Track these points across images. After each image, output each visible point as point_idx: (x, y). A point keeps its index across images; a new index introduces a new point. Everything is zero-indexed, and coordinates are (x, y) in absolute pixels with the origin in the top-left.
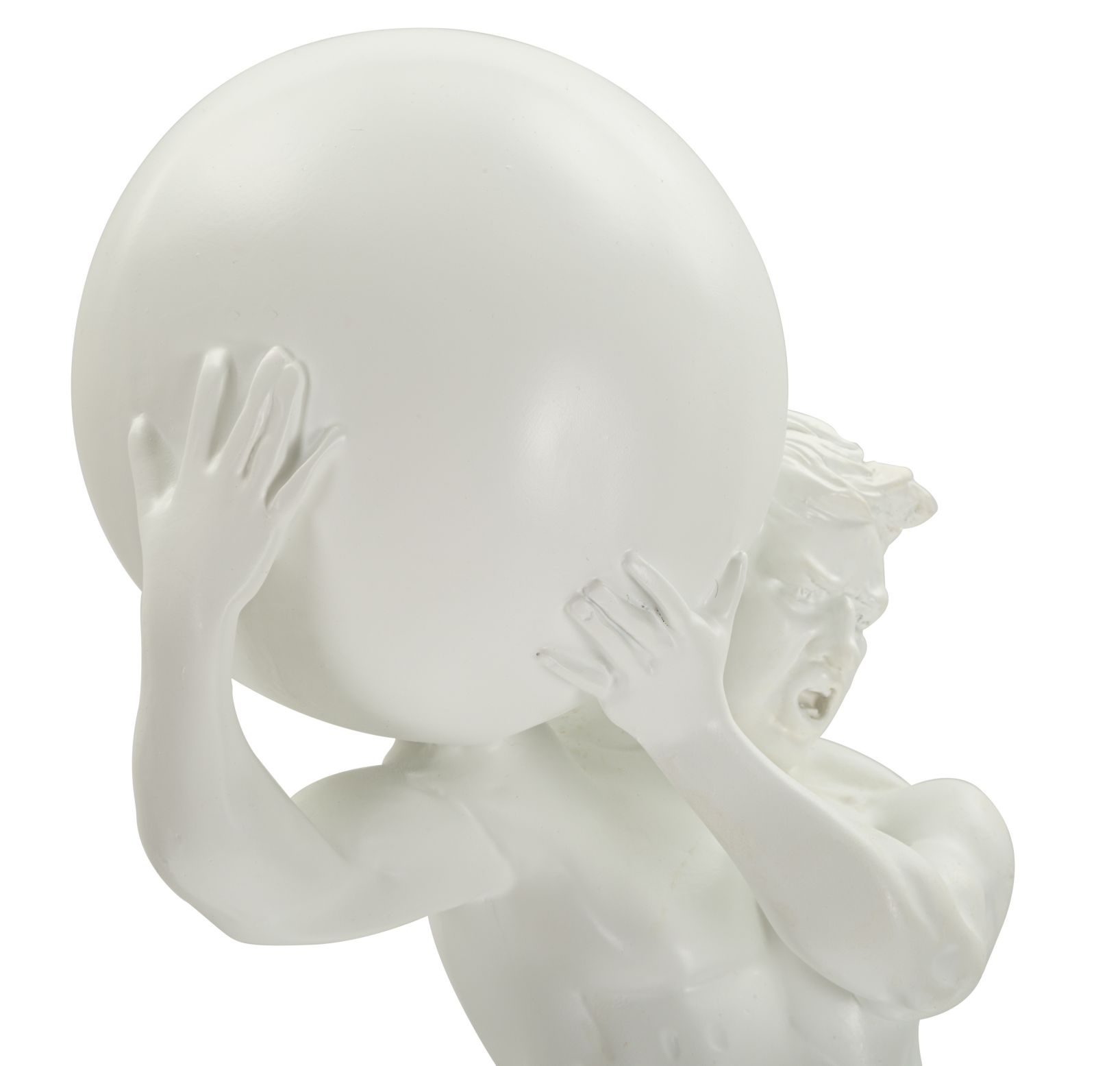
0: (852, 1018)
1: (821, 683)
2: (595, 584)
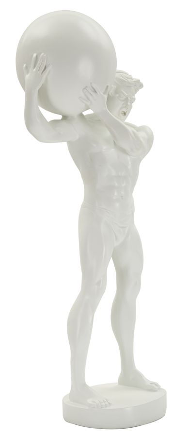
0: (129, 158)
1: (124, 110)
2: (87, 87)
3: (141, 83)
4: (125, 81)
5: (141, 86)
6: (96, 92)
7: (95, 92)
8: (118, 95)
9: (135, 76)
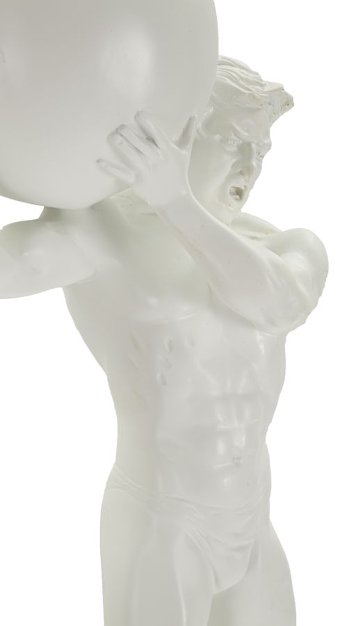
3: (286, 94)
4: (244, 93)
5: (288, 103)
6: (153, 141)
7: (151, 140)
8: (218, 137)
9: (270, 74)
